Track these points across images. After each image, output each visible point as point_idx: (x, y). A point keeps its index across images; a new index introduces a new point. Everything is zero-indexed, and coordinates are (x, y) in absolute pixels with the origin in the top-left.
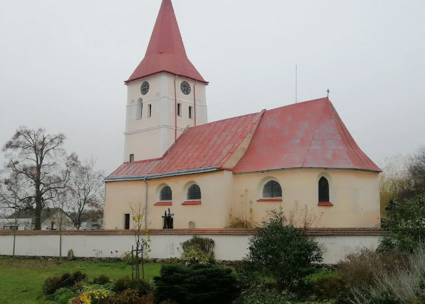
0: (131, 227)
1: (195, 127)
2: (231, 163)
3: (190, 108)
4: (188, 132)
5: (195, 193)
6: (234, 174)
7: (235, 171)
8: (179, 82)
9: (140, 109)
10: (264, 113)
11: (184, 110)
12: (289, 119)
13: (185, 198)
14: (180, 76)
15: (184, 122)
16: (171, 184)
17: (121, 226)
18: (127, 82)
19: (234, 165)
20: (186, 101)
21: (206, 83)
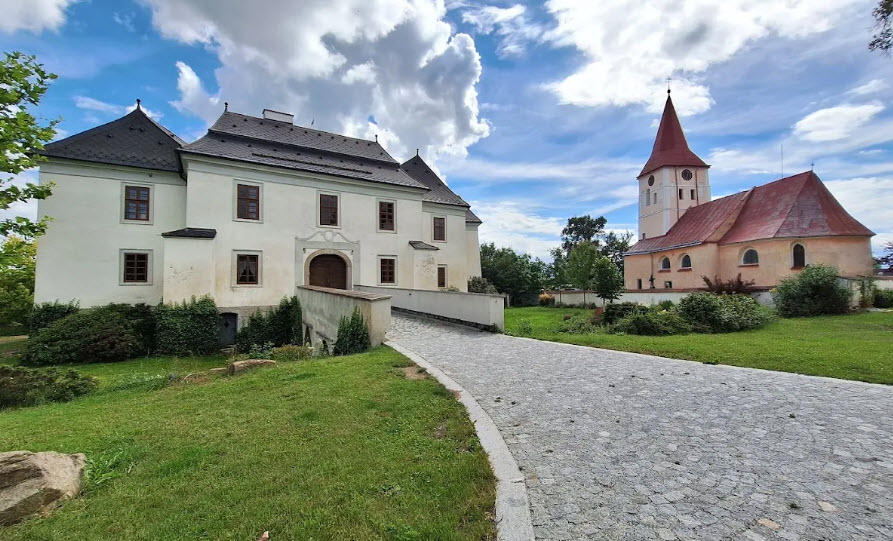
0: (643, 287)
1: (698, 206)
2: (718, 236)
3: (692, 191)
4: (691, 212)
5: (687, 262)
6: (718, 245)
7: (719, 243)
8: (680, 172)
9: (648, 198)
10: (755, 190)
11: (686, 195)
12: (774, 194)
13: (680, 267)
14: (680, 166)
15: (687, 203)
16: (669, 256)
17: (636, 287)
18: (638, 178)
19: (719, 238)
20: (687, 186)
21: (708, 167)
